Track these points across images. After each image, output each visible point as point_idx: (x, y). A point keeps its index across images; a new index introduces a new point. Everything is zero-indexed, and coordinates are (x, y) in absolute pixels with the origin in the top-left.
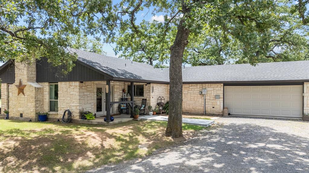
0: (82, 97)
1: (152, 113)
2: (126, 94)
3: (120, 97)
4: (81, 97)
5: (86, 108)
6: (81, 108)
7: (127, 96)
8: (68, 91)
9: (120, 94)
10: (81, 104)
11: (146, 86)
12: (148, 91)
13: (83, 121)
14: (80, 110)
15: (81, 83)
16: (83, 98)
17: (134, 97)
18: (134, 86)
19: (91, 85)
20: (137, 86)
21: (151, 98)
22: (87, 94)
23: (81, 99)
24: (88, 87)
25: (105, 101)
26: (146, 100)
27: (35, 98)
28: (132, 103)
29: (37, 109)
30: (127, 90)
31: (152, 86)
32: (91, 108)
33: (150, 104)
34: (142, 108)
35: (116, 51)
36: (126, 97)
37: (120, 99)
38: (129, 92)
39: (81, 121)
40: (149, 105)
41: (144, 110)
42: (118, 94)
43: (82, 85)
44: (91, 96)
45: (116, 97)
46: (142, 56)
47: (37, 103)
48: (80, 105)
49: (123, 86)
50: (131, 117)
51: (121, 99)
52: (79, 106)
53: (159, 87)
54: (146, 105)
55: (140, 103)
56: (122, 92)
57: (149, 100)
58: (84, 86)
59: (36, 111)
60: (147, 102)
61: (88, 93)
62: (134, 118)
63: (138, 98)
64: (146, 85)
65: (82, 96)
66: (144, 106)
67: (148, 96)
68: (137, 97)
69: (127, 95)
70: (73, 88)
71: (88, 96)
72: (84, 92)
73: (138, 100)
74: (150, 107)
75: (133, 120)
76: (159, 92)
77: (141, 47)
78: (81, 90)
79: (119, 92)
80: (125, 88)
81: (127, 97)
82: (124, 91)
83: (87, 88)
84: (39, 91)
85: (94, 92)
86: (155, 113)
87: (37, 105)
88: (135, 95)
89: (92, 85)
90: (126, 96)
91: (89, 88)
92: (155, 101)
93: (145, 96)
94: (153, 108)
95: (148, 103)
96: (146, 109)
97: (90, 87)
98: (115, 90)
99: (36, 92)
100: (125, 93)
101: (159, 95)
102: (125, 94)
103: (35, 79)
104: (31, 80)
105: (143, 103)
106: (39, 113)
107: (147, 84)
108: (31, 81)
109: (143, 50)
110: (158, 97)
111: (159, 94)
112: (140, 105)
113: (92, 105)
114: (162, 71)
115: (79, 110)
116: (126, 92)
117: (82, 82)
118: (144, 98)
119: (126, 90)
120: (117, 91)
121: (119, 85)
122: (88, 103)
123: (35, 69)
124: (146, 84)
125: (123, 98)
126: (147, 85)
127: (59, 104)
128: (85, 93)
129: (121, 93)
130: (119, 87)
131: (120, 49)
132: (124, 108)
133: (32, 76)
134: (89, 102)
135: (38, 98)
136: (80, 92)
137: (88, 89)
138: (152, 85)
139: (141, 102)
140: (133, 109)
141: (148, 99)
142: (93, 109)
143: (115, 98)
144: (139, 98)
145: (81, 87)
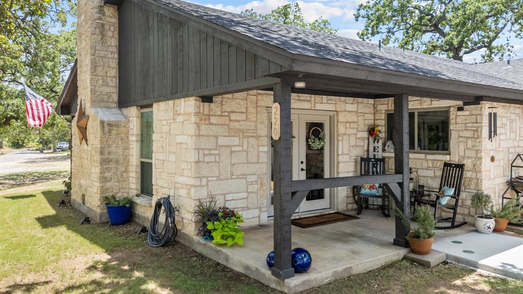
0: (210, 154)
1: (491, 223)
2: (381, 142)
3: (360, 152)
4: (205, 155)
5: (225, 195)
6: (203, 194)
7: (384, 150)
8: (172, 132)
9: (360, 143)
10: (204, 181)
11: (459, 113)
12: (469, 134)
13: (205, 245)
14: (199, 200)
15: (206, 104)
16: (212, 158)
17: (411, 156)
18: (411, 115)
19: (246, 112)
20: (423, 114)
21: (486, 161)
22: (231, 144)
23: (207, 159)
24: (233, 117)
25: (304, 166)
26: (461, 167)
27: (102, 153)
28: (401, 185)
29: (108, 184)
30: (383, 129)
31: (486, 111)
32: (245, 195)
33: (477, 185)
34: (444, 201)
35: (365, 37)
36: (380, 155)
37: (359, 159)
38: (390, 137)
39: (199, 243)
40: (473, 186)
41: (454, 208)
42: (353, 143)
43: (210, 110)
44: (247, 151)
45: (343, 154)
46: (433, 46)
47: (107, 168)
48: (198, 183)
49: (372, 117)
50: (396, 243)
51: (362, 159)
52: (195, 186)
53: (513, 117)
54: (463, 188)
55: (435, 177)
56: (366, 135)
57: (476, 169)
58: (219, 113)
59: (103, 190)
60: (467, 174)
61: (236, 140)
62: (413, 251)
63: (427, 160)
64: (460, 109)
65: (210, 150)
66: (451, 192)
67: (468, 153)
68: (422, 156)
69: (384, 145)
70: (183, 122)
71: (234, 149)
72: (216, 137)
73: (425, 165)
74: (479, 199)
75: (405, 258)
76: (513, 136)
77: (430, 20)
78: (203, 127)
79: (356, 134)
80: (378, 122)
81: (385, 155)
82: (372, 131)
83: (230, 120)
84: (114, 132)
85: (258, 137)
86: (504, 223)
87: (107, 175)
88: (412, 146)
89: (252, 110)
90: (380, 149)
91: (238, 121)
92: (500, 171)
93: (457, 152)
94: (496, 203)
95: (471, 179)
96: (460, 203)
97: (243, 117)
98: (341, 129)
99: (104, 133)
100: (376, 139)
101: (515, 147)
102: (376, 144)
103: (115, 97)
104: (102, 101)
105: (446, 181)
106: (114, 197)
107: (465, 104)
108: (103, 104)
109: (436, 28)
110: (512, 157)
111: (516, 144)
112: (435, 184)
113: (249, 184)
114: (509, 67)
115: (198, 204)
116: (383, 135)
117: (207, 99)
118: (454, 157)
119: (380, 128)
120: (349, 131)
121: (356, 112)
122: (232, 174)
123: (115, 70)
124: (460, 103)
125: (371, 156)
126: (466, 107)
127: (153, 175)
128: (221, 141)
129: (363, 139)
130: (356, 120)
131: (373, 31)
132: (374, 192)
133: (107, 90)
134: (238, 171)
135: (109, 153)
136: (199, 136)
137: (232, 124)
138: (486, 108)
139: (439, 173)
140: (407, 210)
141: (468, 163)
142: (254, 195)
143: (341, 158)
144: (430, 157)
145: (203, 118)
